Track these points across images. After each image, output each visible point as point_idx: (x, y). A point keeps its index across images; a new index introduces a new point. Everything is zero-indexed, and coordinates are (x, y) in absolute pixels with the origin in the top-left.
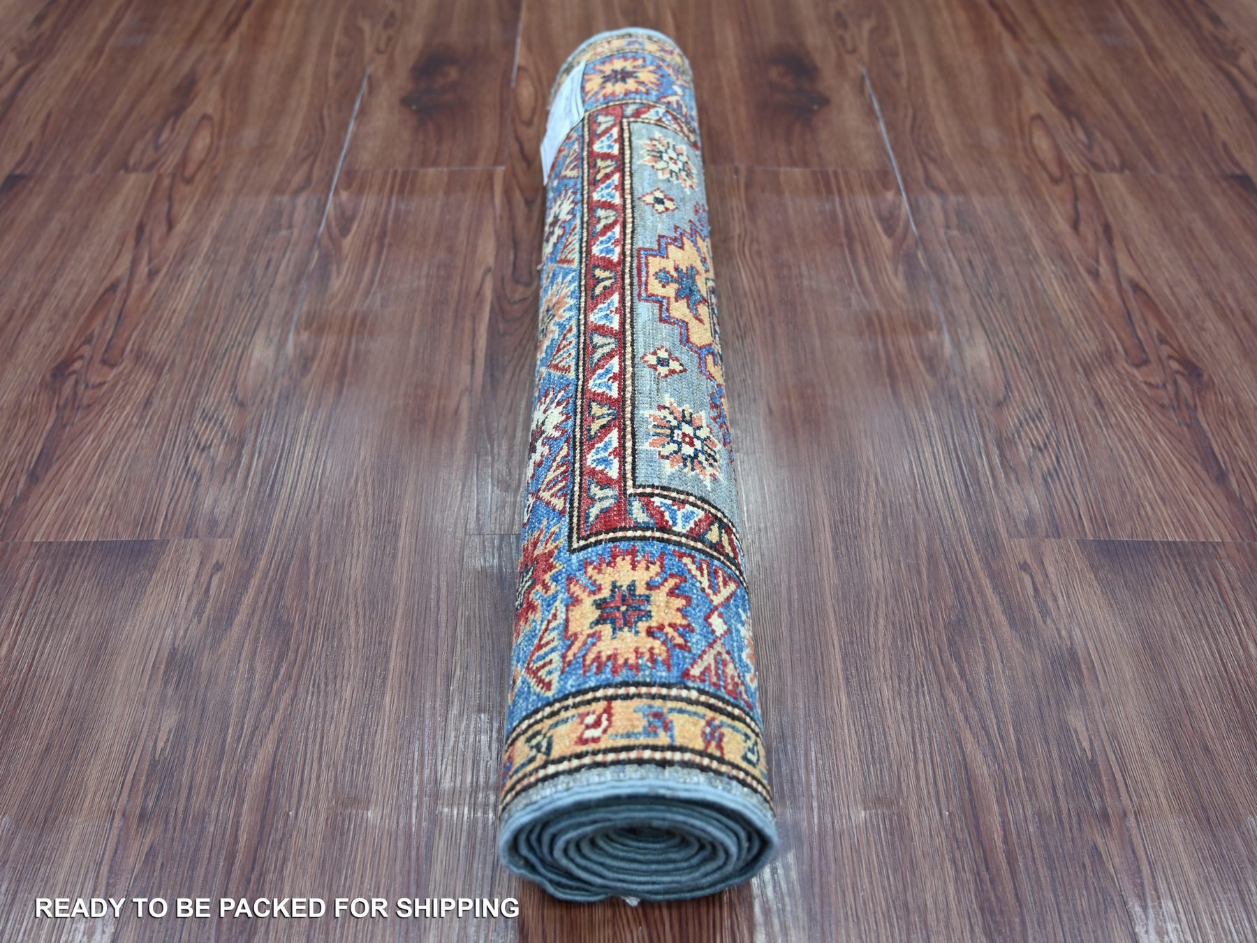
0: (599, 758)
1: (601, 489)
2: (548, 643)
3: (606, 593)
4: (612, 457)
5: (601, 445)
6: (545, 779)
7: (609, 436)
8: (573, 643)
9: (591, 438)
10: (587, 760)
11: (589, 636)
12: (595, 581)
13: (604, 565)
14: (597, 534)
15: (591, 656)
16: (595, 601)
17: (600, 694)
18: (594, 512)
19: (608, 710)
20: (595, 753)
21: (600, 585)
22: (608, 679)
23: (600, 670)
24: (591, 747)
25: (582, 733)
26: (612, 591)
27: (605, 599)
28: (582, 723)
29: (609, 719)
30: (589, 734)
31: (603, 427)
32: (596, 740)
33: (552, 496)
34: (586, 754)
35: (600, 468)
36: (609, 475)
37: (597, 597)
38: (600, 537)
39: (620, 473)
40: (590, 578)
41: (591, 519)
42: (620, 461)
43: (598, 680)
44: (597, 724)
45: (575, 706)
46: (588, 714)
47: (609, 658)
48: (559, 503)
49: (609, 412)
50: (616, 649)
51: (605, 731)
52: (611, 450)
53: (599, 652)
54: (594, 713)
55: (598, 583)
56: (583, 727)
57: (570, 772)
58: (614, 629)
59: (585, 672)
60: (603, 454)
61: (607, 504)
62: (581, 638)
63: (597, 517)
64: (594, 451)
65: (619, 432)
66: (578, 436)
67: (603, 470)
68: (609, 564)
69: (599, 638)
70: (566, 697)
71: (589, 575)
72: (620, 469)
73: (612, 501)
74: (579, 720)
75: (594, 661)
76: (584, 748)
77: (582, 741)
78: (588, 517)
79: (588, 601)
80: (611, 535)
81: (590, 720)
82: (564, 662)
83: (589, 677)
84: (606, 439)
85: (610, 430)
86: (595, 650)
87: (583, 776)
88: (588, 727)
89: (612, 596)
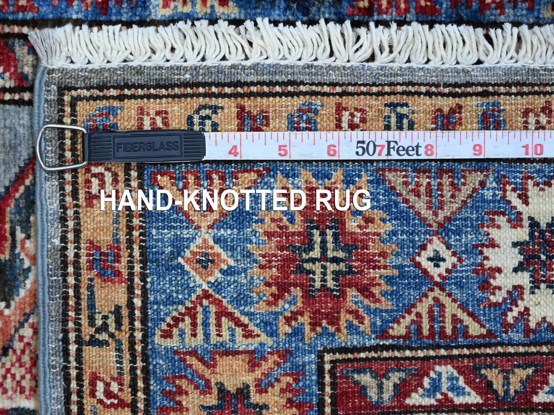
0: (74, 398)
1: (395, 385)
2: (219, 325)
3: (255, 398)
4: (439, 396)
5: (461, 382)
6: (65, 341)
7: (473, 393)
8: (204, 363)
9: (476, 369)
10: (74, 385)
11: (208, 382)
12: (273, 386)
13: (289, 395)
14: (333, 385)
15: (184, 383)
16: (248, 386)
17: (141, 395)
18: (366, 379)
19: (122, 404)
20: (80, 393)
21: (266, 392)
22: (155, 403)
23: (166, 394)
24: (86, 388)
25: (102, 380)
26: (257, 405)
27: (249, 397)
28: (113, 379)
29: (112, 405)
30: (100, 386)
31: (490, 384)
32: (93, 394)
33: (419, 315)
34: (80, 385)
35: (426, 382)
36: (413, 395)
37: (252, 389)
38: (328, 389)
39: (414, 406)
40: (278, 380)
41: (356, 376)
42: (432, 406)
43: (155, 392)
44: (108, 394)
45: (133, 370)
46: (121, 384)
47: (180, 403)
48: (399, 330)
49: (512, 392)
50: (187, 410)
51: (100, 401)
52: (450, 394)
53: (187, 393)
54: (121, 390)
55: (270, 389)
56: (108, 380)
57: (66, 369)
58: (210, 408)
59: (167, 378)
60: (445, 386)
61: (373, 394)
62: (207, 373)
63: (357, 383)
64: (456, 374)
65: (477, 405)
66: (489, 351)
67: (422, 386)
68: (290, 401)
69: (203, 393)
70: (145, 359)
71: (282, 378)
72: (420, 406)
73: (375, 398)
74: (116, 376)
75: (179, 387)
76: (86, 383)
77: (94, 378)
78: (359, 372)
79: (249, 379)
80: (328, 400)
81: (114, 387)
82: (185, 353)
83: (161, 383)
84: (468, 389)
85: (480, 394)
86: (190, 389)
87: (60, 383)
88: (107, 385)
89: (250, 405)
